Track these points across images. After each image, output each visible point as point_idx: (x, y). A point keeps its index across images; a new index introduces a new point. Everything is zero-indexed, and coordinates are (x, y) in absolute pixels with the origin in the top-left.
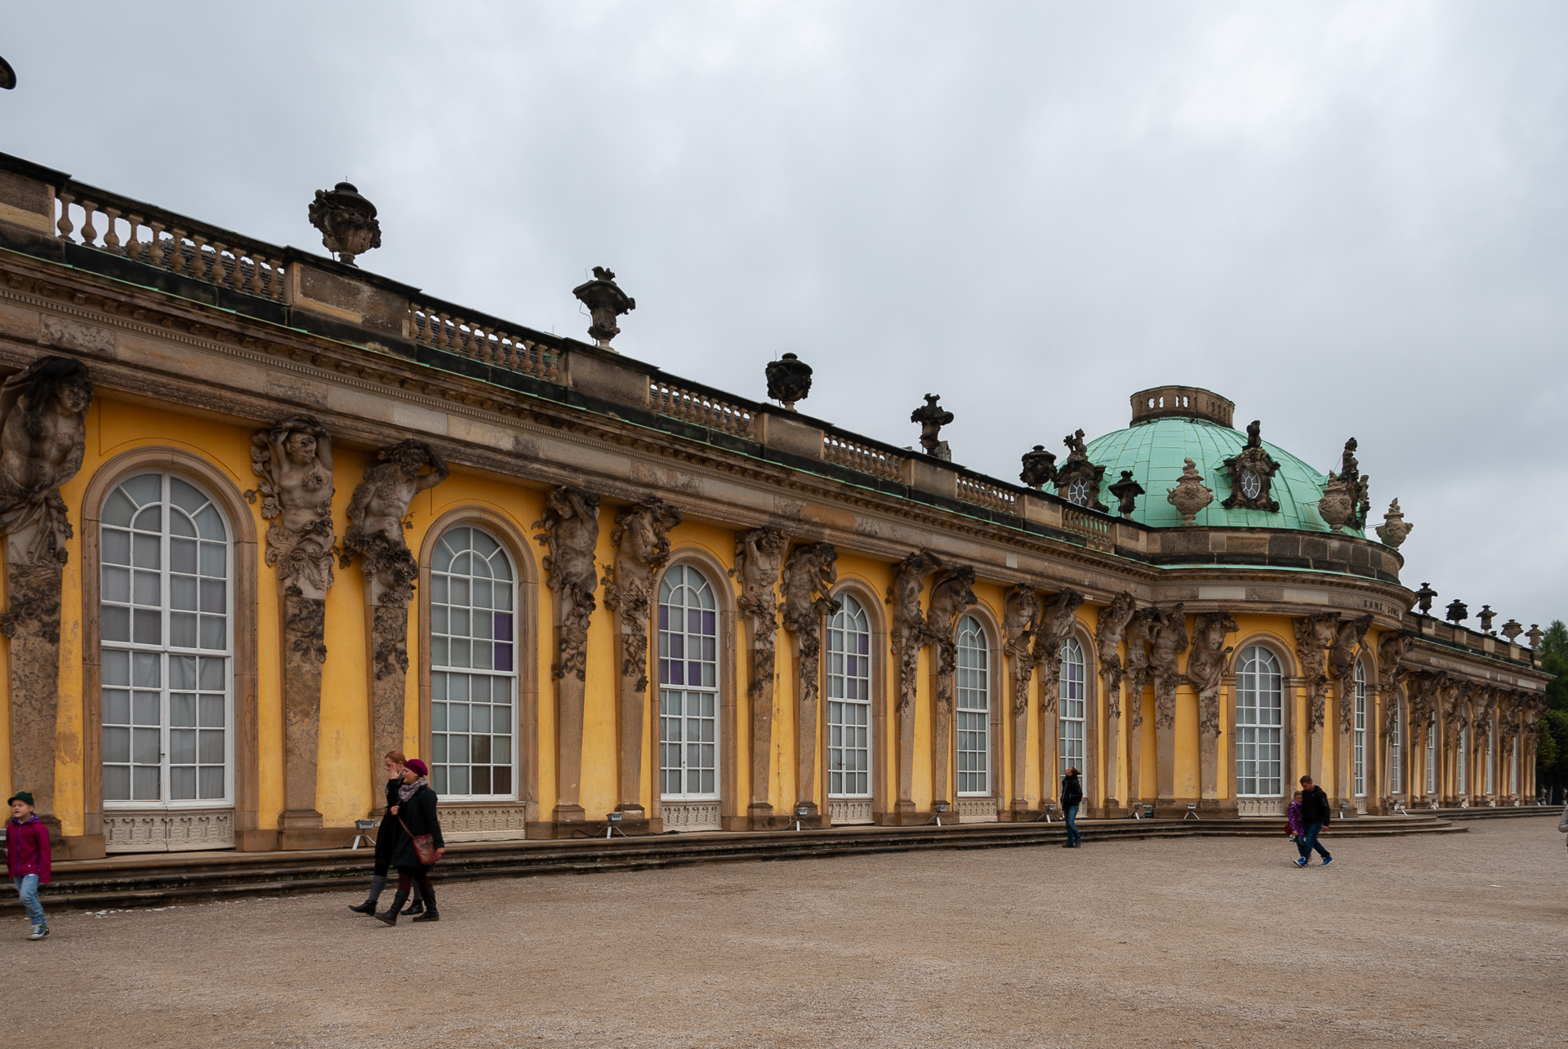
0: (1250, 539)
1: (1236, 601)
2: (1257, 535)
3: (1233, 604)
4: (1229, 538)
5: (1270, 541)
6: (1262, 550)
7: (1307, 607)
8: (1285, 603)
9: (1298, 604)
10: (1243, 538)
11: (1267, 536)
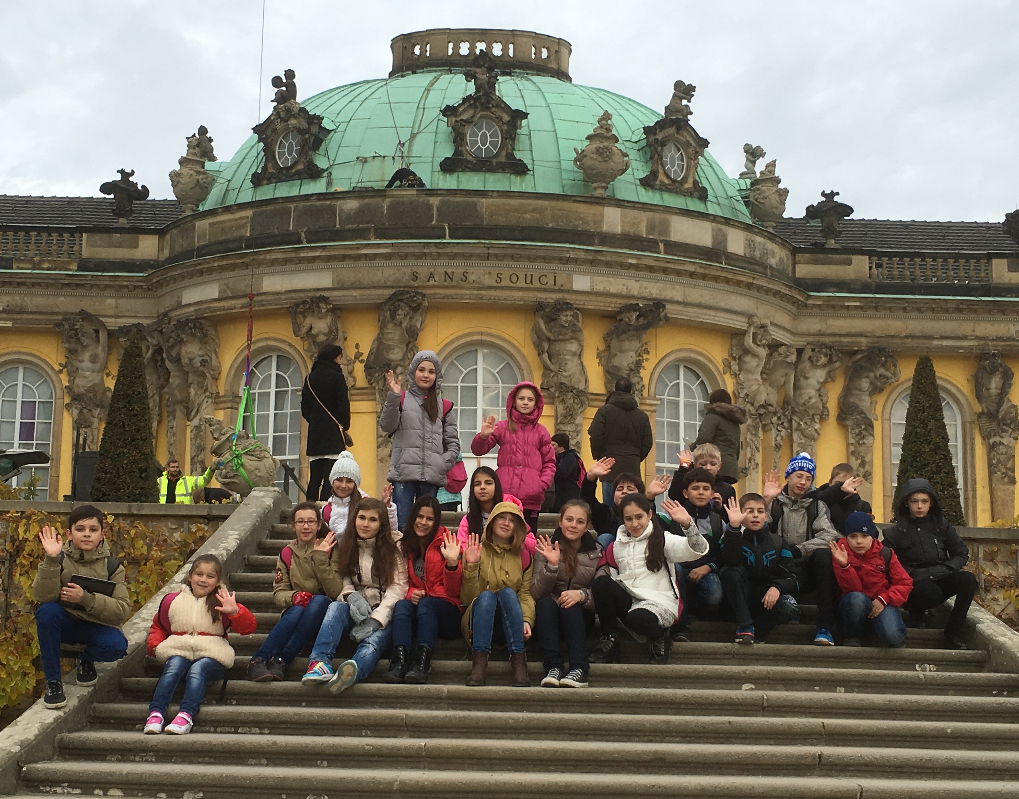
0: (229, 221)
1: (206, 302)
2: (238, 215)
3: (205, 306)
4: (211, 225)
5: (253, 218)
6: (242, 232)
7: (294, 295)
8: (265, 294)
9: (278, 293)
10: (223, 222)
11: (249, 213)
